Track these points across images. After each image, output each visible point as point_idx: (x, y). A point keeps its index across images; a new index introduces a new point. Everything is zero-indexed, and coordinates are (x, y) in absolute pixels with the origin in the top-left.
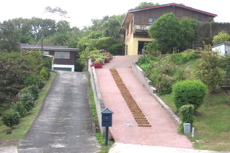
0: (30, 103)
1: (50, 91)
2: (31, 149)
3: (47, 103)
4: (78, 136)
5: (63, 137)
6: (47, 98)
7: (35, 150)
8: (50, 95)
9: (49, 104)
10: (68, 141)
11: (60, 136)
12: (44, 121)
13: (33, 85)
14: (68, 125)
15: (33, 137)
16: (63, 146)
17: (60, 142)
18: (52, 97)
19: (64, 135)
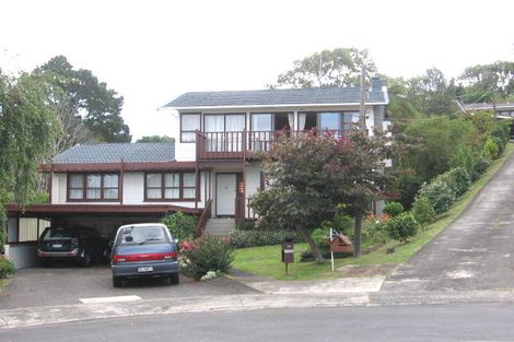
0: (445, 199)
1: (496, 176)
2: (408, 280)
3: (482, 195)
4: (508, 255)
5: (479, 258)
6: (487, 187)
7: (414, 283)
8: (493, 182)
9: (485, 198)
10: (483, 265)
11: (473, 255)
12: (461, 228)
13: (459, 168)
14: (500, 234)
15: (425, 258)
16: (469, 276)
17: (466, 268)
18: (496, 185)
19: (481, 253)
